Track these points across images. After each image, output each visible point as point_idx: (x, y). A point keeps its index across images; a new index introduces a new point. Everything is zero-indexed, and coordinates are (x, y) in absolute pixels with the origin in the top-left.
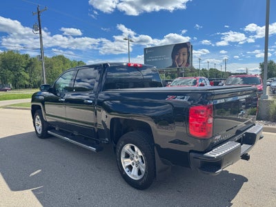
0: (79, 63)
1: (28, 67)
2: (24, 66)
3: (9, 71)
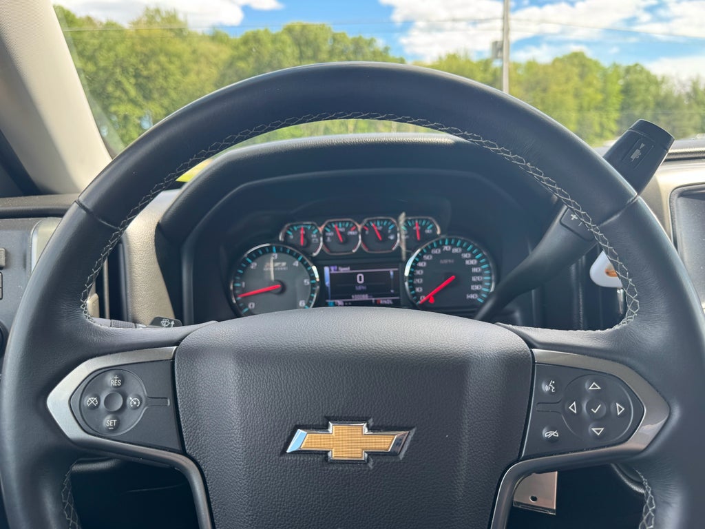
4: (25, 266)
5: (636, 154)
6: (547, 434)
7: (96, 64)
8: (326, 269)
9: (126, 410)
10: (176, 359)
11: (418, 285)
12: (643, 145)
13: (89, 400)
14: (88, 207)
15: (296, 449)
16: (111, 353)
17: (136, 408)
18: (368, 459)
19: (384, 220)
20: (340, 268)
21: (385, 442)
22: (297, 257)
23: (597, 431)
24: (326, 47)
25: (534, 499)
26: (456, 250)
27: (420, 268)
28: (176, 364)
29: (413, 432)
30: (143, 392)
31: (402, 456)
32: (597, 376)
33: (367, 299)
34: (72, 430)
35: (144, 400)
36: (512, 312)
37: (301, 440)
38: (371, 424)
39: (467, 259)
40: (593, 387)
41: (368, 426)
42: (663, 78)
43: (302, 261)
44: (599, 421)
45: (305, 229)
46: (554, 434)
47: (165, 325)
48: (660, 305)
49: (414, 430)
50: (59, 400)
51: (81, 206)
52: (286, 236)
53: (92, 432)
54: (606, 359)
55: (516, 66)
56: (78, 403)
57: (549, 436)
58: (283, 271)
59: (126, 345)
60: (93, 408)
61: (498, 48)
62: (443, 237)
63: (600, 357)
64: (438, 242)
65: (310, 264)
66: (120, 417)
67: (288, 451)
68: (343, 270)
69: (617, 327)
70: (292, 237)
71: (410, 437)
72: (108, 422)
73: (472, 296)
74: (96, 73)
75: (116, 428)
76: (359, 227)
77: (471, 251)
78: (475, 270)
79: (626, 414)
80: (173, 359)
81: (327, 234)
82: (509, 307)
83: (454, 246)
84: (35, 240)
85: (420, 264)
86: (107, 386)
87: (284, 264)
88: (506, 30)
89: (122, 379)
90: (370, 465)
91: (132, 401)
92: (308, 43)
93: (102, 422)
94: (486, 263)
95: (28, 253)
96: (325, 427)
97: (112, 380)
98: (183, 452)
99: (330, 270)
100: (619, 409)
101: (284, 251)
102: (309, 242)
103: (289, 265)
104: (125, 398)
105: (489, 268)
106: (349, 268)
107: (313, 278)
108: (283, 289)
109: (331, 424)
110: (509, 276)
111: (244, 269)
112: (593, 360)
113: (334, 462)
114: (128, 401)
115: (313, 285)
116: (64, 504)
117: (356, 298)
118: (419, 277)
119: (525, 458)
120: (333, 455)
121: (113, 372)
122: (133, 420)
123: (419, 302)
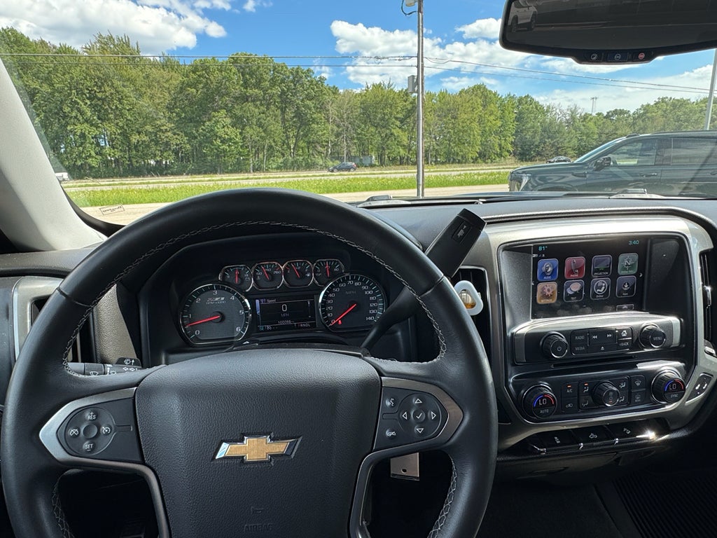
0: (520, 100)
1: (407, 117)
2: (399, 116)
3: (373, 129)
4: (8, 316)
5: (461, 233)
6: (389, 434)
7: (51, 85)
8: (257, 301)
9: (100, 437)
10: (136, 397)
11: (330, 311)
12: (465, 227)
13: (72, 432)
14: (67, 293)
15: (223, 456)
16: (87, 396)
17: (107, 434)
18: (271, 459)
19: (302, 262)
20: (268, 300)
21: (281, 447)
22: (233, 293)
23: (418, 430)
24: (268, 77)
25: (405, 471)
26: (357, 284)
27: (331, 298)
28: (136, 401)
29: (300, 440)
30: (113, 422)
31: (293, 456)
32: (421, 394)
33: (290, 323)
34: (58, 453)
35: (113, 429)
36: (396, 332)
37: (225, 450)
38: (272, 436)
39: (366, 290)
40: (416, 401)
41: (270, 437)
42: (549, 107)
43: (237, 296)
44: (421, 424)
45: (239, 270)
46: (393, 433)
47: (127, 363)
48: (459, 347)
49: (301, 438)
50: (48, 433)
51: (61, 293)
52: (224, 276)
53: (75, 454)
54: (426, 383)
55: (431, 96)
56: (63, 434)
57: (390, 435)
58: (222, 304)
59: (99, 389)
60: (75, 436)
61: (415, 82)
62: (347, 275)
63: (423, 382)
64: (343, 279)
65: (243, 297)
66: (95, 441)
67: (217, 457)
68: (270, 302)
69: (435, 360)
70: (229, 277)
71: (298, 443)
72: (87, 446)
73: (370, 318)
74: (52, 94)
75: (93, 450)
76: (282, 268)
77: (368, 284)
78: (372, 298)
79: (437, 419)
80: (134, 396)
81: (257, 274)
82: (394, 327)
83: (356, 280)
84: (16, 296)
85: (331, 295)
86: (85, 420)
87: (223, 299)
88: (420, 67)
89: (97, 414)
90: (272, 463)
91: (104, 429)
92: (252, 74)
93: (82, 446)
94: (379, 293)
95: (10, 307)
96: (242, 440)
97: (89, 416)
98: (143, 463)
99: (260, 302)
100: (433, 415)
101: (223, 289)
102: (242, 280)
103: (227, 300)
104: (99, 428)
105: (382, 297)
106: (275, 300)
107: (246, 308)
108: (223, 318)
109: (246, 438)
110: (395, 304)
111: (190, 304)
112: (418, 384)
113: (249, 463)
114: (101, 430)
115: (247, 315)
116: (54, 507)
117: (282, 323)
118: (330, 305)
119: (376, 450)
120: (248, 458)
121: (89, 410)
122: (105, 444)
123: (331, 325)
